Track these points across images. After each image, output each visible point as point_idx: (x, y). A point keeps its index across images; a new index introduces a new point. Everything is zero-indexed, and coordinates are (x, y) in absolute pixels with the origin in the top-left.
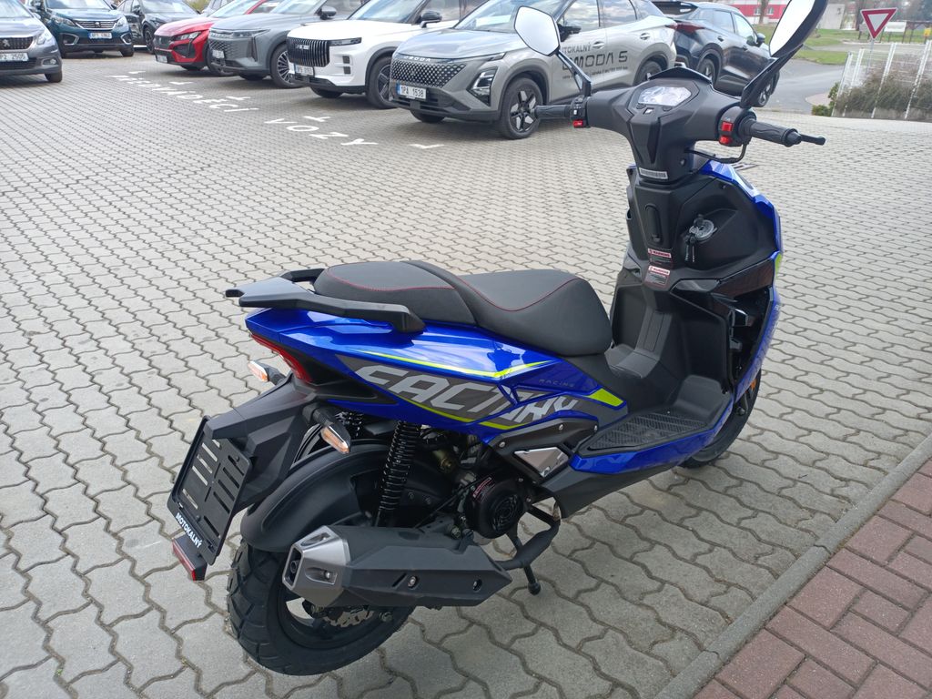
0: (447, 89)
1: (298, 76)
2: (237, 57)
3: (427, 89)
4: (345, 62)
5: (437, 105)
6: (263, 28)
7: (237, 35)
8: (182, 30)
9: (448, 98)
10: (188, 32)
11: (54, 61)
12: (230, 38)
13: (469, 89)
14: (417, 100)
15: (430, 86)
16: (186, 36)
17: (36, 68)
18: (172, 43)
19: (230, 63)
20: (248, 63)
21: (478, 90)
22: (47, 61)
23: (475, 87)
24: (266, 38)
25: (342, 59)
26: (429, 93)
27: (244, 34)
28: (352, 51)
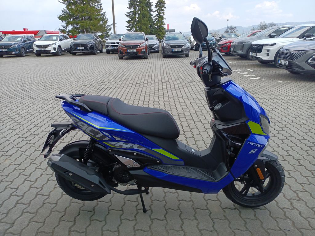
0: (297, 62)
1: (252, 56)
2: (237, 50)
3: (289, 61)
4: (267, 52)
5: (292, 67)
6: (248, 41)
7: (239, 43)
8: (225, 43)
9: (297, 65)
10: (227, 43)
11: (187, 51)
12: (236, 45)
13: (307, 62)
14: (284, 65)
15: (290, 60)
16: (226, 44)
17: (183, 53)
18: (222, 46)
19: (235, 52)
20: (240, 52)
21: (311, 62)
22: (186, 51)
23: (309, 61)
24: (248, 44)
25: (267, 51)
26: (290, 63)
27: (241, 43)
28: (271, 48)
